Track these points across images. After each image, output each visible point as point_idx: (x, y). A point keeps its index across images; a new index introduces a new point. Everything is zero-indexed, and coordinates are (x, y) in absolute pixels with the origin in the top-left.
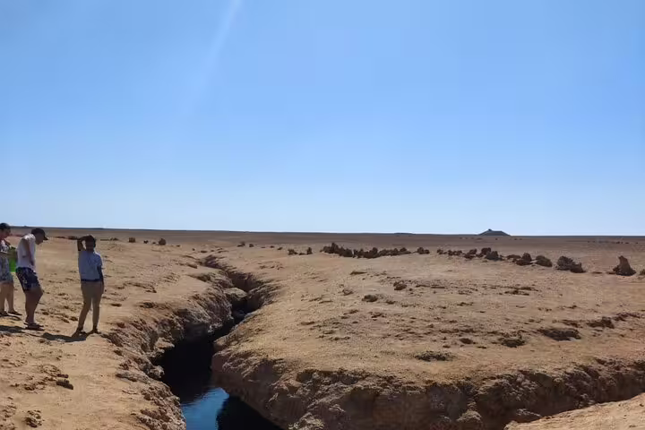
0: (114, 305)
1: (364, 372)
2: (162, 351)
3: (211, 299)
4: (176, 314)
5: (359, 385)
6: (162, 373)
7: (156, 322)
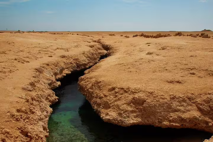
0: (49, 56)
1: (139, 89)
2: (65, 75)
3: (90, 54)
4: (74, 60)
5: (136, 96)
6: (59, 85)
7: (65, 63)
